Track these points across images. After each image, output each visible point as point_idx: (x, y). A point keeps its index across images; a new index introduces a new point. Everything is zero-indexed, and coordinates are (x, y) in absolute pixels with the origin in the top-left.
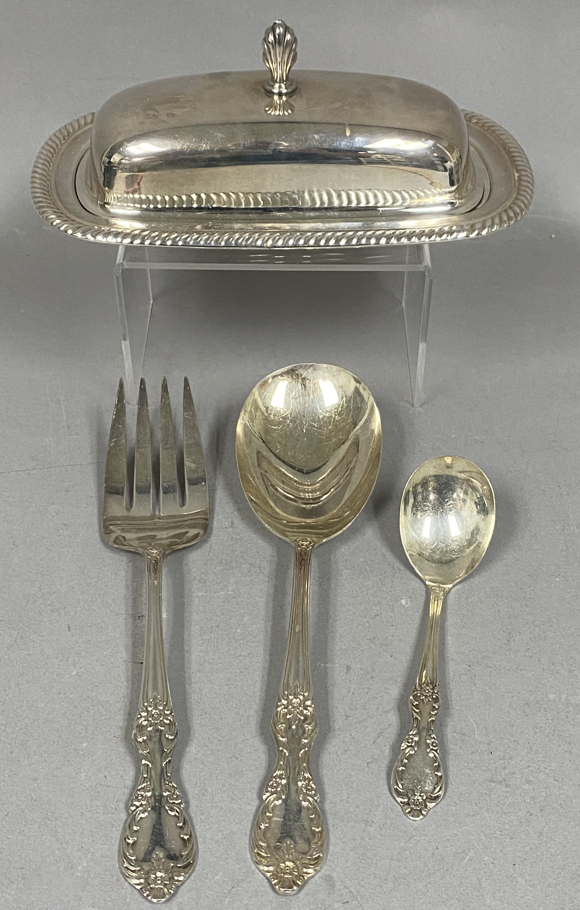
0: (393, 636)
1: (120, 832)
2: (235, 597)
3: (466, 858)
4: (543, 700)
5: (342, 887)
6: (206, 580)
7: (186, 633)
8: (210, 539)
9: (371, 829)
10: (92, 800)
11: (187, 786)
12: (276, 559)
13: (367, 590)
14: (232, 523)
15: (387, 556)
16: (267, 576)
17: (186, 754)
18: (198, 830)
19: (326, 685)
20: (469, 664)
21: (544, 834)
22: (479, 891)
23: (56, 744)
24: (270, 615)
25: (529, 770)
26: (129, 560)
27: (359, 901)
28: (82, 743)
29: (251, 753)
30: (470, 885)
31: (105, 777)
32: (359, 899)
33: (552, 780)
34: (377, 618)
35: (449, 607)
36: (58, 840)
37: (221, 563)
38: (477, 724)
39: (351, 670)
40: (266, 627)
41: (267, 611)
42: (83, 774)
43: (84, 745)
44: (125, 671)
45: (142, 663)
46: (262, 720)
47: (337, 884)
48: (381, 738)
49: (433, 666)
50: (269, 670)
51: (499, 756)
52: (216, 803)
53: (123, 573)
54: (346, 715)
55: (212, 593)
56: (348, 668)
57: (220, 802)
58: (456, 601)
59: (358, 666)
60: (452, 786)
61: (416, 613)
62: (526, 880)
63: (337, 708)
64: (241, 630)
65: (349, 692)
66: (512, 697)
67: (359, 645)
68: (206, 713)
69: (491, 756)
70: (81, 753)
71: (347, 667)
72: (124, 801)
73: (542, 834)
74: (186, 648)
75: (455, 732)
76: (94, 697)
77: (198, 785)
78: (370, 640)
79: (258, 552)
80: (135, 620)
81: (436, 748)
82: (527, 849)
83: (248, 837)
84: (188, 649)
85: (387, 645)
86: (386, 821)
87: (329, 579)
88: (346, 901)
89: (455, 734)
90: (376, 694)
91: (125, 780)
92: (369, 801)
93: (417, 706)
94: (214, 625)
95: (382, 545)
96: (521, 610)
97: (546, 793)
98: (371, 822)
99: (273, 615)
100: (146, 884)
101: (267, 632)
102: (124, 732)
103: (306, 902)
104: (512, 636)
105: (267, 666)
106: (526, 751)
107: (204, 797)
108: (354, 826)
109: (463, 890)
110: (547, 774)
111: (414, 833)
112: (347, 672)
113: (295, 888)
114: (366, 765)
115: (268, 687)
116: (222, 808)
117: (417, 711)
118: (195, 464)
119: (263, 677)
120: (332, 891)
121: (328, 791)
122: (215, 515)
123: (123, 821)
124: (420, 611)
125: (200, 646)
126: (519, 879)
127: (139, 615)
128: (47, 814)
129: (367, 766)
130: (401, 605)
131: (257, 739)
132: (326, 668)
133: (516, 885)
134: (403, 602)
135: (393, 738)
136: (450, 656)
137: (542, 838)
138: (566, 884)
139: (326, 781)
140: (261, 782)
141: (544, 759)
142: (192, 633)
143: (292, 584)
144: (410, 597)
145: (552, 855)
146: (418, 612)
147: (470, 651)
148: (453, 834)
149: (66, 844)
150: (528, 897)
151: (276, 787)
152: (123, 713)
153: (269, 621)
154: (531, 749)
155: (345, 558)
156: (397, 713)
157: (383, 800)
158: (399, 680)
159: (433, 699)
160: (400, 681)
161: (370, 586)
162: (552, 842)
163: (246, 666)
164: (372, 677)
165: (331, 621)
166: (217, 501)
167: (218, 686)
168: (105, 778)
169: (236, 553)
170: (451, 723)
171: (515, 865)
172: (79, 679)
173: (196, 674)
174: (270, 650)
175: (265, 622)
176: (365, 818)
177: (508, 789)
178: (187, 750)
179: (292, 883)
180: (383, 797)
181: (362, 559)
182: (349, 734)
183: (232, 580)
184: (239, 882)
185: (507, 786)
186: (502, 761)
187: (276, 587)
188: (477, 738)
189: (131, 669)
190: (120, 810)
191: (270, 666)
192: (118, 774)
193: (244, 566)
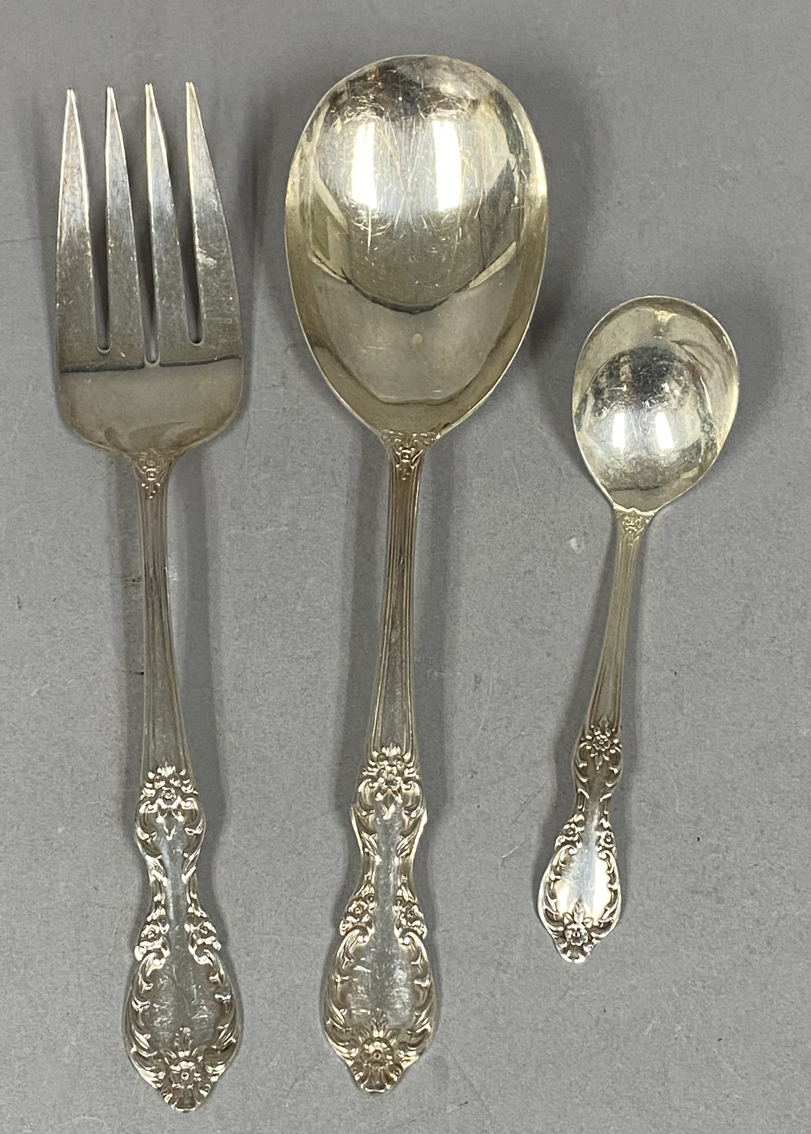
0: (552, 614)
1: (123, 987)
2: (291, 539)
3: (647, 1027)
4: (788, 740)
5: (459, 1077)
6: (243, 503)
7: (212, 614)
8: (246, 413)
9: (505, 977)
10: (78, 931)
11: (223, 906)
12: (359, 455)
13: (513, 520)
14: (284, 377)
15: (550, 446)
16: (345, 494)
17: (220, 846)
18: (243, 981)
19: (440, 713)
20: (676, 669)
21: (770, 987)
22: (663, 1084)
23: (15, 828)
24: (351, 574)
25: (755, 872)
26: (109, 459)
27: (483, 1101)
28: (57, 827)
29: (320, 843)
30: (650, 1074)
31: (96, 889)
32: (484, 1098)
33: (790, 891)
34: (529, 577)
35: (649, 553)
36: (30, 1002)
37: (266, 463)
38: (679, 785)
39: (481, 683)
40: (343, 599)
41: (346, 566)
42: (62, 884)
43: (60, 830)
44: (115, 689)
45: (143, 673)
46: (338, 780)
47: (452, 1072)
48: (526, 813)
49: (615, 690)
50: (349, 686)
51: (711, 845)
52: (268, 934)
53: (101, 487)
54: (472, 771)
55: (254, 530)
56: (478, 679)
57: (274, 934)
58: (661, 540)
59: (495, 675)
60: (633, 901)
61: (595, 567)
62: (736, 1067)
63: (457, 755)
64: (303, 607)
65: (477, 726)
66: (740, 733)
67: (496, 632)
68: (249, 769)
69: (698, 846)
70: (55, 845)
71: (476, 677)
72: (127, 932)
73: (766, 987)
74: (214, 644)
75: (644, 801)
76: (70, 740)
77: (240, 902)
78: (515, 622)
79: (329, 440)
80: (126, 587)
81: (611, 846)
82: (742, 1012)
83: (318, 992)
84: (216, 646)
85: (543, 632)
86: (530, 962)
87: (449, 498)
88: (463, 1102)
89: (643, 804)
90: (522, 730)
91: (127, 894)
92: (502, 927)
93: (583, 772)
94: (258, 597)
95: (542, 421)
96: (769, 559)
97: (779, 912)
98: (505, 964)
99: (355, 576)
100: (167, 1081)
101: (344, 609)
102: (120, 806)
103: (405, 1104)
104: (751, 613)
105: (346, 678)
106: (753, 836)
107: (250, 924)
108: (479, 973)
109: (640, 1083)
110: (784, 878)
111: (570, 984)
112: (476, 688)
113: (388, 1087)
114: (500, 863)
115: (347, 718)
116: (277, 943)
117: (584, 780)
118: (214, 259)
119: (339, 698)
120: (443, 1085)
121: (440, 911)
122: (255, 357)
123: (128, 968)
124: (600, 562)
125: (237, 639)
126: (725, 1065)
127: (133, 577)
128: (10, 955)
129: (502, 865)
130: (569, 551)
131: (330, 816)
132: (441, 680)
133: (719, 1075)
134: (573, 542)
135: (545, 814)
136: (644, 653)
137: (765, 993)
138: (796, 1073)
139: (437, 892)
140: (337, 896)
141: (780, 851)
142: (222, 613)
143: (386, 508)
144: (585, 534)
145: (778, 1023)
146: (597, 565)
147: (678, 643)
148: (630, 985)
149: (43, 1007)
150: (737, 1096)
151: (360, 917)
152: (117, 770)
153: (347, 588)
154: (762, 832)
155: (477, 452)
156: (553, 766)
157: (526, 926)
158: (559, 702)
159: (611, 756)
160: (561, 703)
161: (519, 511)
162: (781, 1001)
163: (311, 677)
164: (516, 697)
165: (452, 584)
166: (257, 327)
167: (268, 716)
168: (95, 891)
169: (292, 443)
170: (639, 784)
171: (720, 1040)
172: (42, 703)
173: (232, 695)
174: (351, 646)
175: (342, 590)
176: (496, 958)
177: (720, 907)
178: (221, 838)
179: (384, 1080)
180: (526, 921)
181: (506, 453)
182: (476, 806)
183: (286, 503)
184: (306, 1072)
185: (720, 900)
186: (714, 855)
187: (360, 518)
188: (678, 811)
189: (125, 685)
190: (121, 949)
191: (351, 676)
192: (116, 884)
193: (306, 470)
